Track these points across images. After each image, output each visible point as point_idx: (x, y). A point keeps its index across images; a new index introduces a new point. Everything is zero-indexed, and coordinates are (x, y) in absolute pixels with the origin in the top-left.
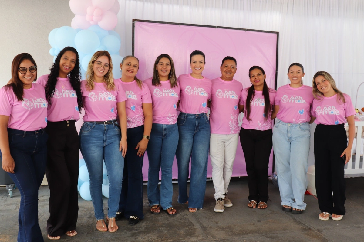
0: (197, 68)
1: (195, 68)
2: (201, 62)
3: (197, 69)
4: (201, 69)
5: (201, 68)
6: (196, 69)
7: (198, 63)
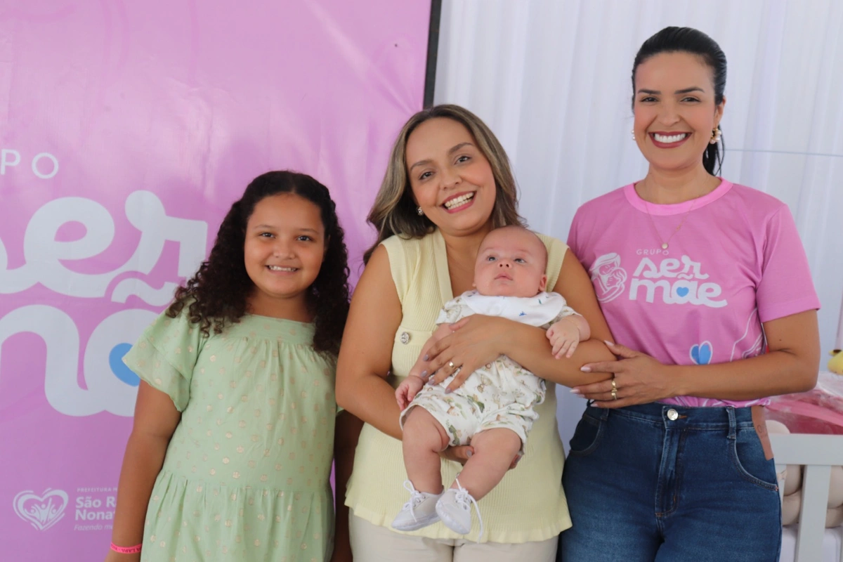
0: (662, 134)
1: (653, 135)
2: (688, 97)
3: (664, 139)
4: (689, 140)
5: (687, 135)
6: (658, 138)
7: (668, 101)
